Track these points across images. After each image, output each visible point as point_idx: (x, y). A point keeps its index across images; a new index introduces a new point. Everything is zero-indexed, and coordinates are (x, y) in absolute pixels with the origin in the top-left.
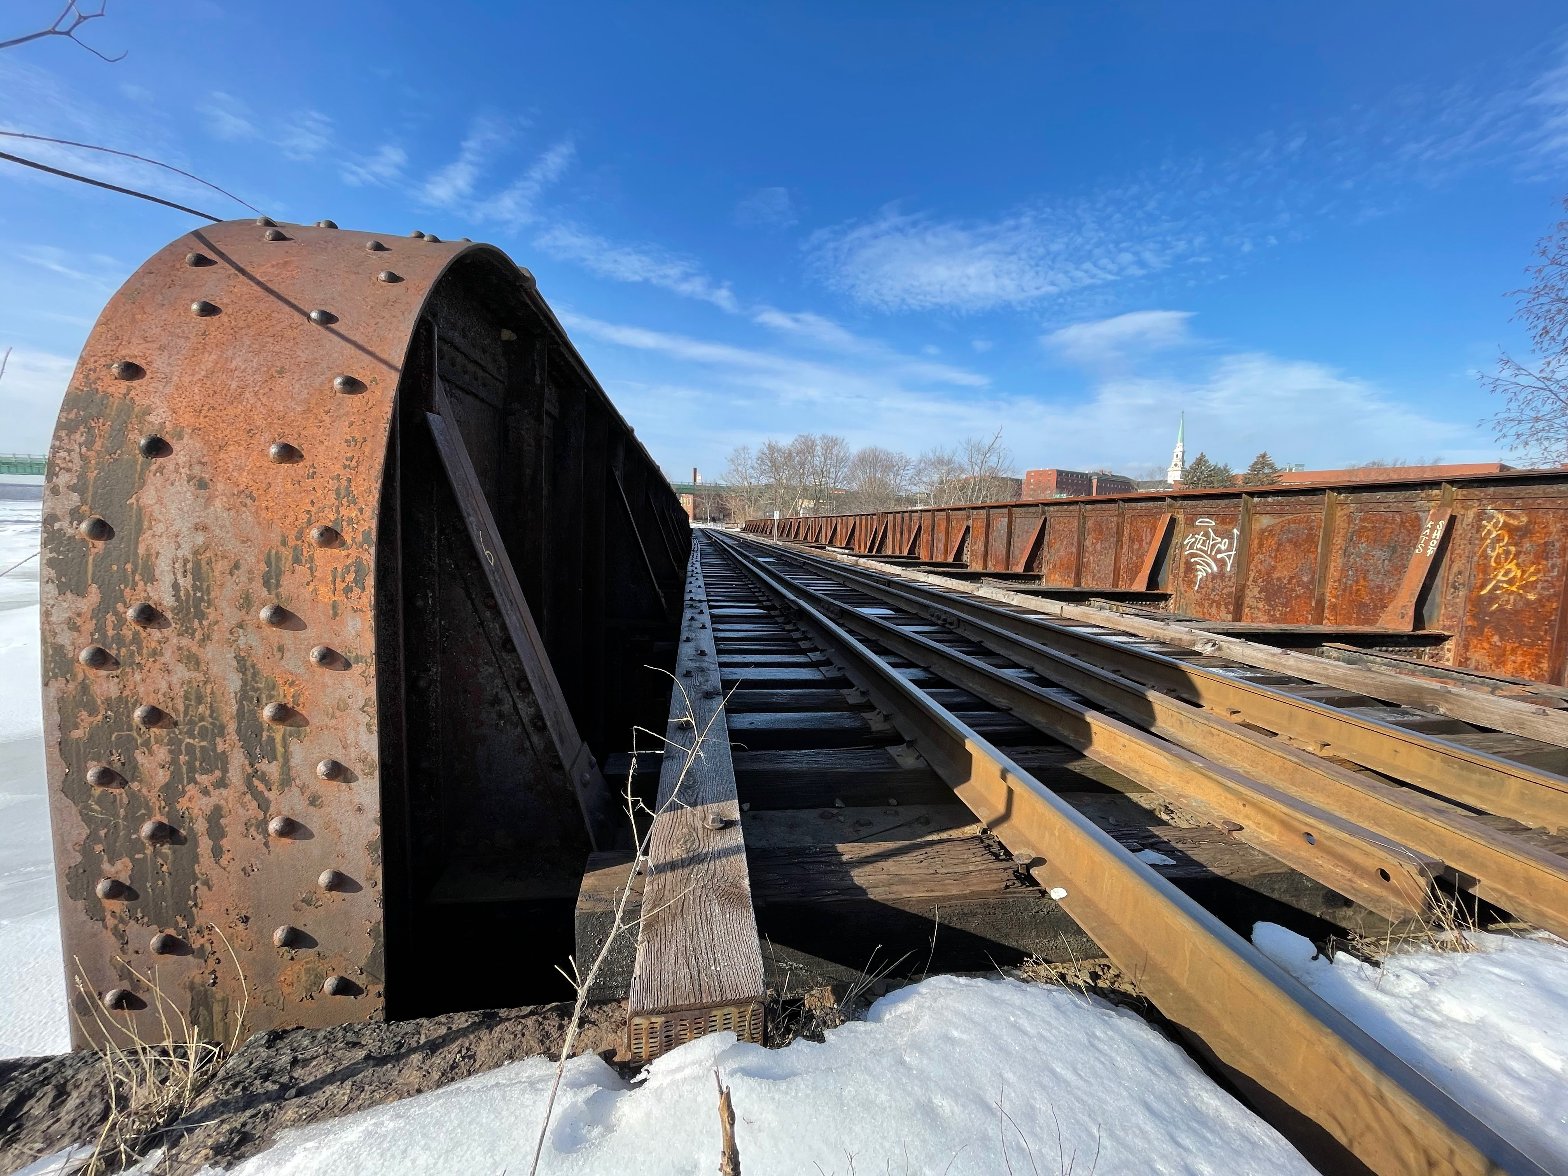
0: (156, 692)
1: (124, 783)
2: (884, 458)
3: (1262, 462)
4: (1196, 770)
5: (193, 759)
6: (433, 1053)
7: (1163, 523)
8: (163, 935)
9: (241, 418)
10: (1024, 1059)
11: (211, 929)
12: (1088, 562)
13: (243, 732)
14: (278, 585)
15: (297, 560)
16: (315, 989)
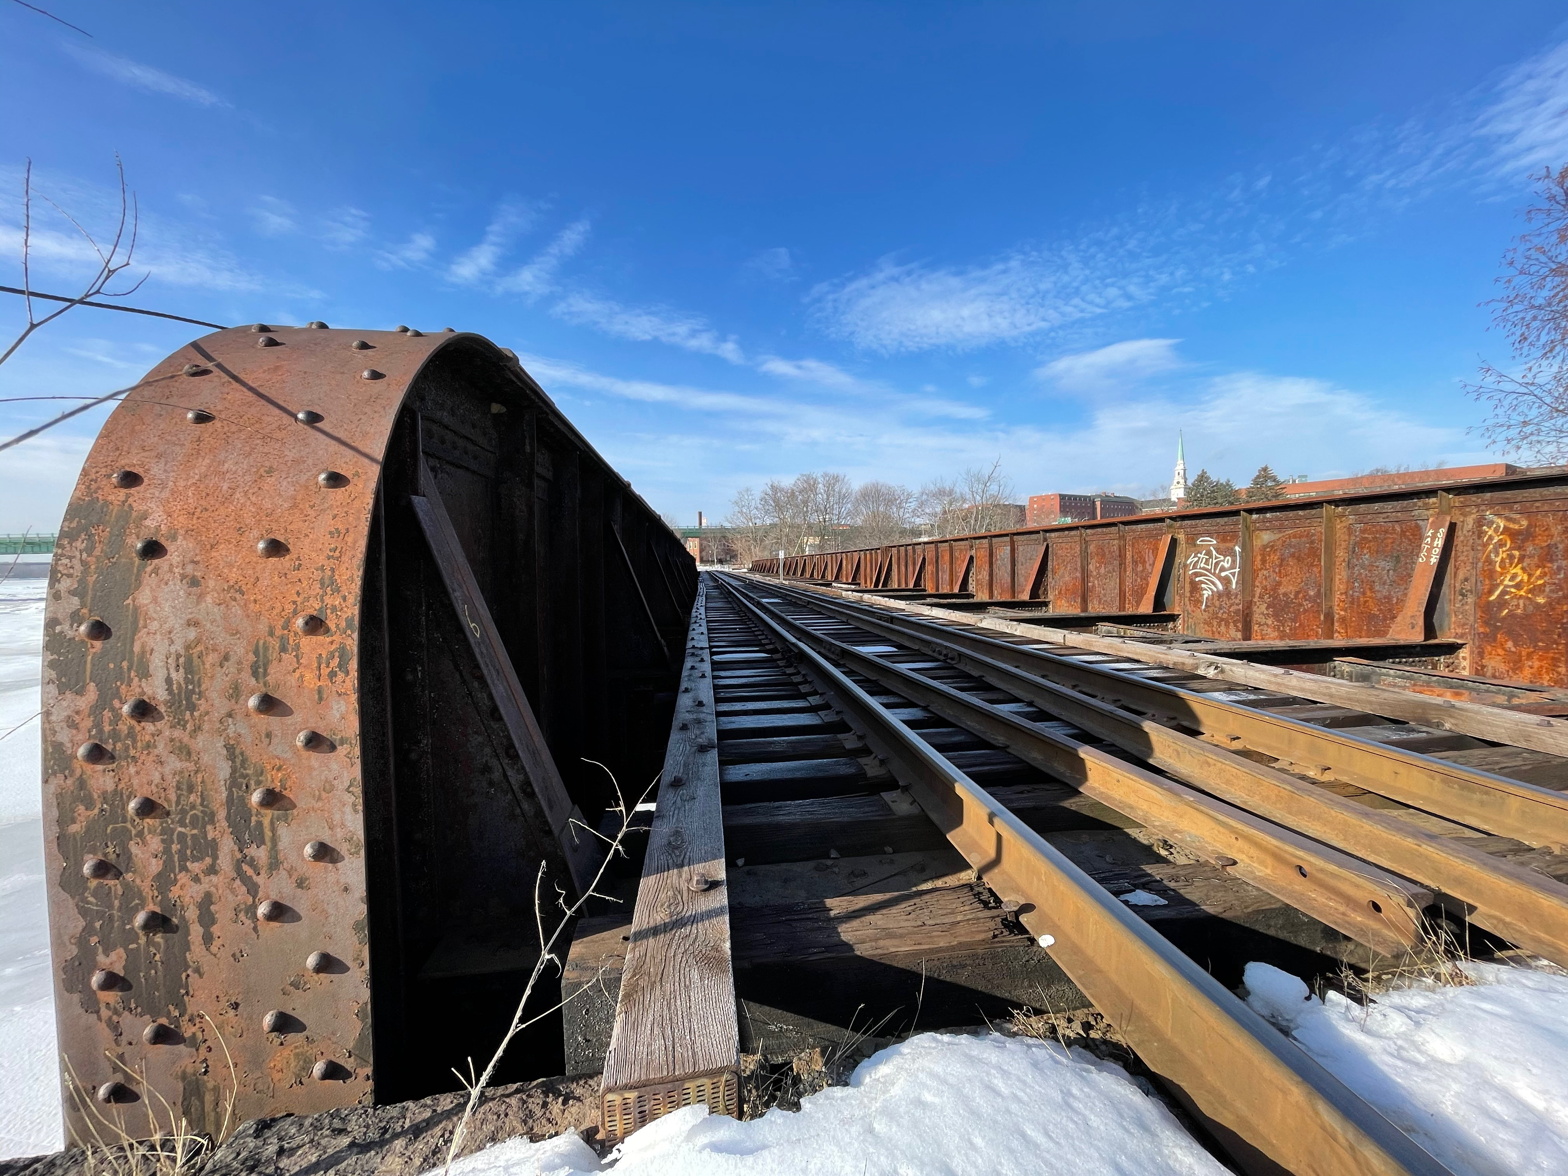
0: (150, 783)
1: (118, 875)
2: (886, 492)
3: (1264, 475)
4: (1188, 804)
5: (184, 847)
6: (416, 1138)
7: (1164, 544)
8: (156, 1024)
9: (232, 518)
10: (996, 1122)
11: (202, 1017)
12: (1094, 586)
13: (233, 817)
14: (265, 674)
15: (283, 649)
16: (304, 1074)
